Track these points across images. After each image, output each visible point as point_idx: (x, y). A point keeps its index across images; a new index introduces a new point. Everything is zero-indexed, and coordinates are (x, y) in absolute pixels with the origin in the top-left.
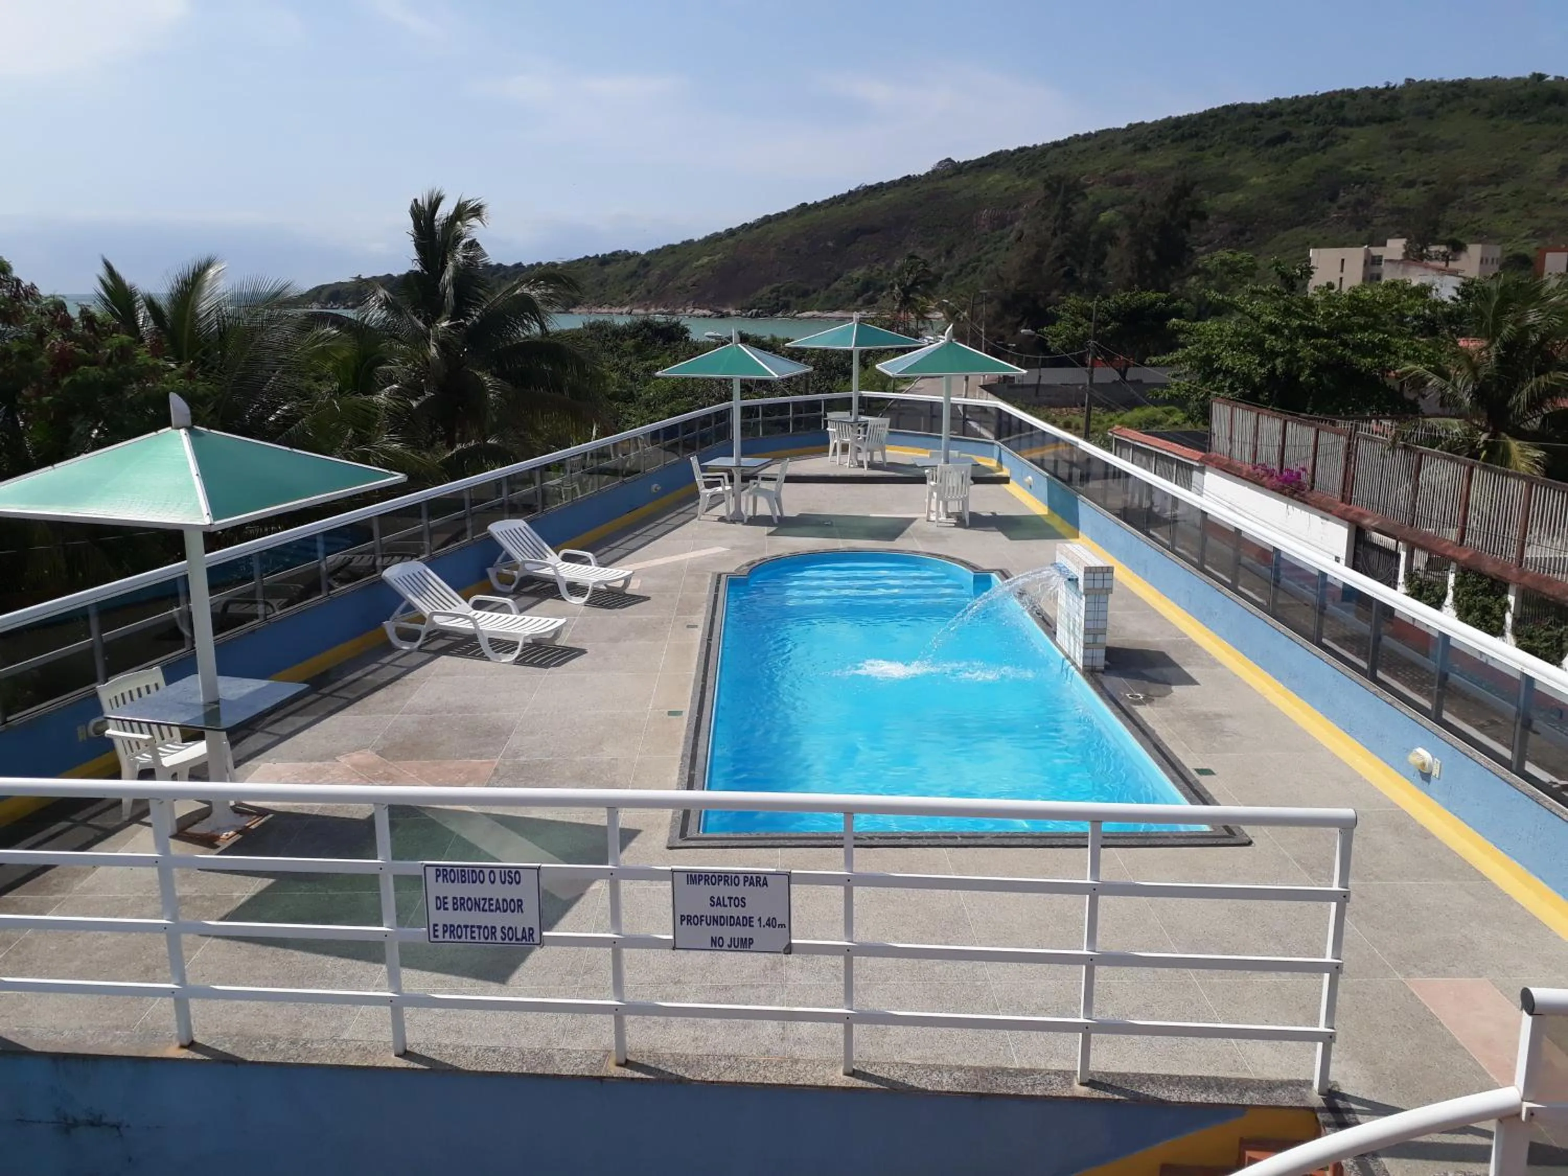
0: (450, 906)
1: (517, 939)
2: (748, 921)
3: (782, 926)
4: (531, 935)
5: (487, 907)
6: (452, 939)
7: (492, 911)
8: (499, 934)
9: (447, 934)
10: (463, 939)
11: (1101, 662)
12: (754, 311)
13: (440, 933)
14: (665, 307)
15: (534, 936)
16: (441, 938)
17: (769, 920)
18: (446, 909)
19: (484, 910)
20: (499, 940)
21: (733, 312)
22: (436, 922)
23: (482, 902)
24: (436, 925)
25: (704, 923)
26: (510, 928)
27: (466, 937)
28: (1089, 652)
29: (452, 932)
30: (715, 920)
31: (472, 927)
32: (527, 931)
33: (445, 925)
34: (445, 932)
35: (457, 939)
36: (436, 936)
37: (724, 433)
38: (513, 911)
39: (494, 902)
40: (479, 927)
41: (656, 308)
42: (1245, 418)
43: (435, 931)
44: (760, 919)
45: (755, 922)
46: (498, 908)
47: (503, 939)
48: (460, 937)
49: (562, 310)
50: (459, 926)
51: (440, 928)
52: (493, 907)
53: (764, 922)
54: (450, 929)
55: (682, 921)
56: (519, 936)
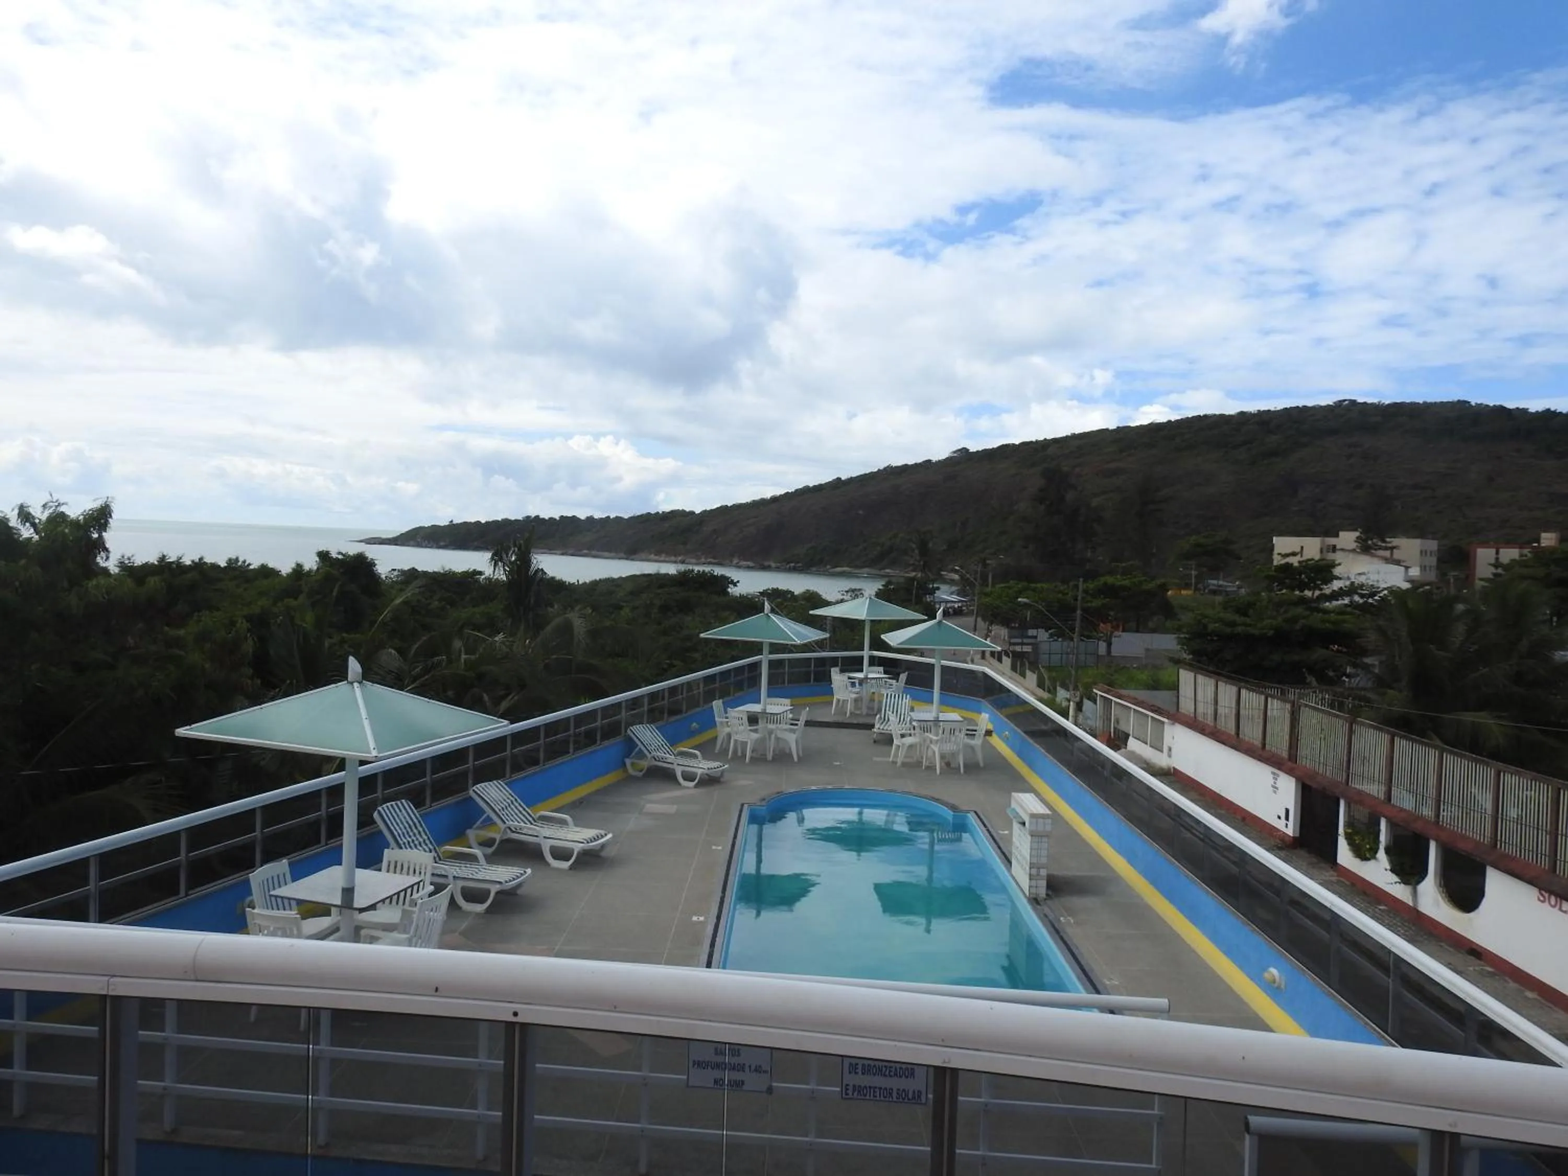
0: (859, 1071)
1: (909, 1099)
2: (740, 1068)
3: (765, 1072)
4: (919, 1097)
5: (887, 1073)
6: (859, 1097)
7: (891, 1076)
8: (895, 1095)
9: (856, 1094)
10: (868, 1097)
11: (1042, 892)
12: (792, 565)
13: (850, 1092)
14: (714, 558)
15: (922, 1097)
16: (850, 1096)
17: (756, 1067)
18: (856, 1073)
19: (885, 1075)
20: (895, 1099)
21: (773, 565)
22: (848, 1083)
23: (884, 1069)
24: (847, 1085)
25: (709, 1068)
26: (904, 1090)
27: (870, 1096)
28: (1034, 883)
29: (859, 1091)
30: (717, 1066)
31: (876, 1088)
32: (916, 1092)
33: (854, 1086)
34: (854, 1091)
35: (863, 1097)
36: (847, 1094)
37: (754, 681)
38: (907, 1077)
39: (893, 1070)
40: (880, 1088)
41: (706, 558)
42: (1206, 684)
43: (847, 1089)
44: (750, 1067)
45: (747, 1069)
46: (896, 1075)
47: (897, 1098)
48: (865, 1095)
49: (625, 556)
50: (866, 1087)
51: (851, 1088)
52: (892, 1074)
53: (753, 1068)
54: (858, 1089)
55: (694, 1065)
56: (910, 1096)
